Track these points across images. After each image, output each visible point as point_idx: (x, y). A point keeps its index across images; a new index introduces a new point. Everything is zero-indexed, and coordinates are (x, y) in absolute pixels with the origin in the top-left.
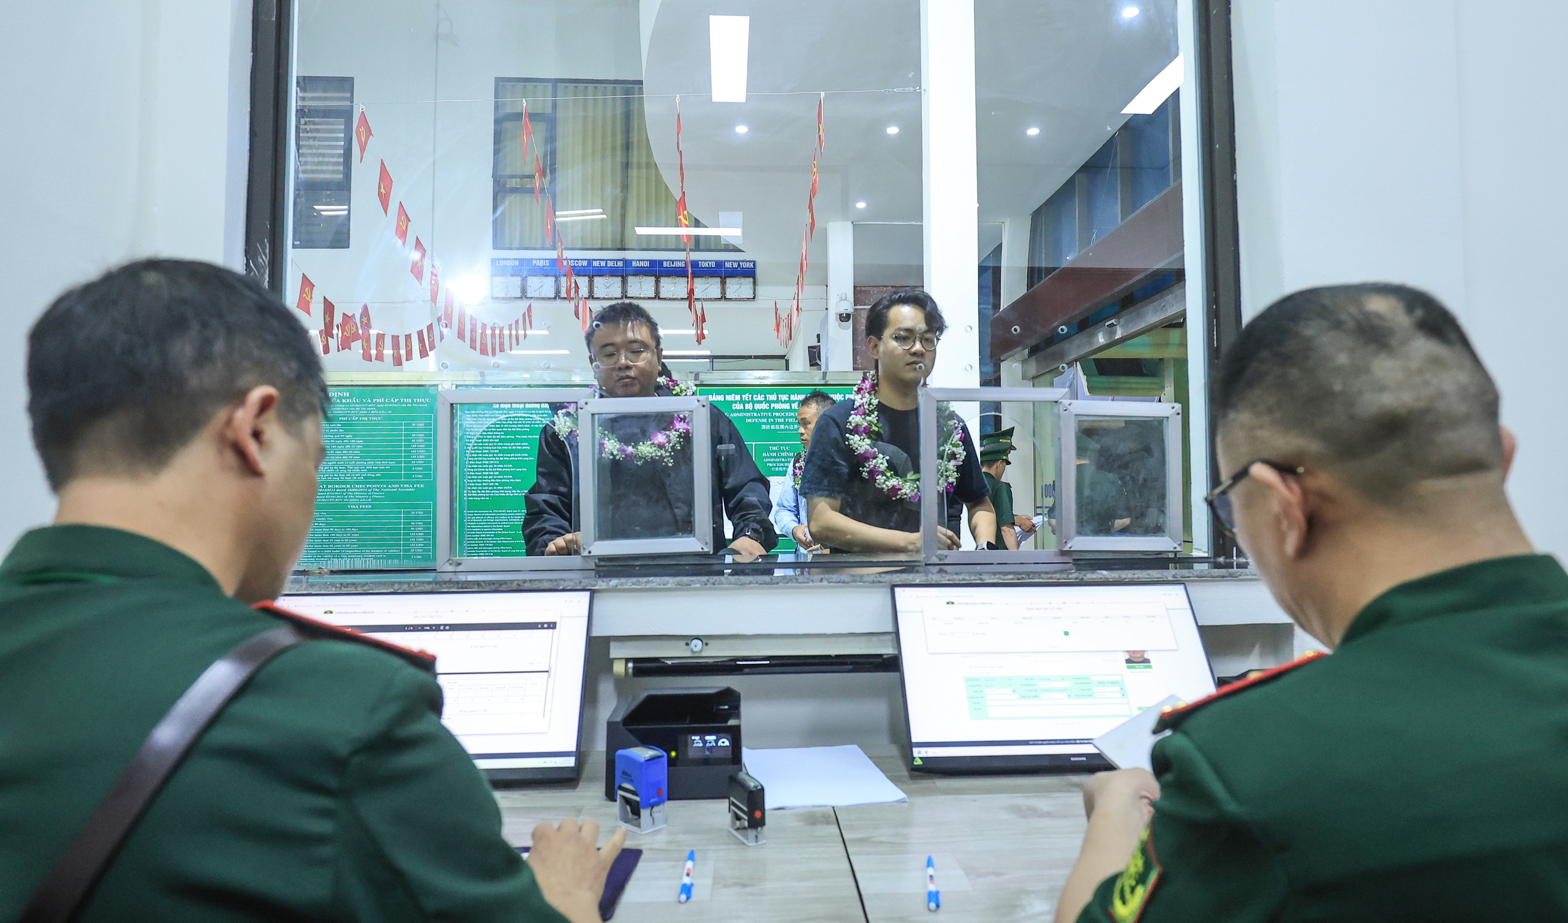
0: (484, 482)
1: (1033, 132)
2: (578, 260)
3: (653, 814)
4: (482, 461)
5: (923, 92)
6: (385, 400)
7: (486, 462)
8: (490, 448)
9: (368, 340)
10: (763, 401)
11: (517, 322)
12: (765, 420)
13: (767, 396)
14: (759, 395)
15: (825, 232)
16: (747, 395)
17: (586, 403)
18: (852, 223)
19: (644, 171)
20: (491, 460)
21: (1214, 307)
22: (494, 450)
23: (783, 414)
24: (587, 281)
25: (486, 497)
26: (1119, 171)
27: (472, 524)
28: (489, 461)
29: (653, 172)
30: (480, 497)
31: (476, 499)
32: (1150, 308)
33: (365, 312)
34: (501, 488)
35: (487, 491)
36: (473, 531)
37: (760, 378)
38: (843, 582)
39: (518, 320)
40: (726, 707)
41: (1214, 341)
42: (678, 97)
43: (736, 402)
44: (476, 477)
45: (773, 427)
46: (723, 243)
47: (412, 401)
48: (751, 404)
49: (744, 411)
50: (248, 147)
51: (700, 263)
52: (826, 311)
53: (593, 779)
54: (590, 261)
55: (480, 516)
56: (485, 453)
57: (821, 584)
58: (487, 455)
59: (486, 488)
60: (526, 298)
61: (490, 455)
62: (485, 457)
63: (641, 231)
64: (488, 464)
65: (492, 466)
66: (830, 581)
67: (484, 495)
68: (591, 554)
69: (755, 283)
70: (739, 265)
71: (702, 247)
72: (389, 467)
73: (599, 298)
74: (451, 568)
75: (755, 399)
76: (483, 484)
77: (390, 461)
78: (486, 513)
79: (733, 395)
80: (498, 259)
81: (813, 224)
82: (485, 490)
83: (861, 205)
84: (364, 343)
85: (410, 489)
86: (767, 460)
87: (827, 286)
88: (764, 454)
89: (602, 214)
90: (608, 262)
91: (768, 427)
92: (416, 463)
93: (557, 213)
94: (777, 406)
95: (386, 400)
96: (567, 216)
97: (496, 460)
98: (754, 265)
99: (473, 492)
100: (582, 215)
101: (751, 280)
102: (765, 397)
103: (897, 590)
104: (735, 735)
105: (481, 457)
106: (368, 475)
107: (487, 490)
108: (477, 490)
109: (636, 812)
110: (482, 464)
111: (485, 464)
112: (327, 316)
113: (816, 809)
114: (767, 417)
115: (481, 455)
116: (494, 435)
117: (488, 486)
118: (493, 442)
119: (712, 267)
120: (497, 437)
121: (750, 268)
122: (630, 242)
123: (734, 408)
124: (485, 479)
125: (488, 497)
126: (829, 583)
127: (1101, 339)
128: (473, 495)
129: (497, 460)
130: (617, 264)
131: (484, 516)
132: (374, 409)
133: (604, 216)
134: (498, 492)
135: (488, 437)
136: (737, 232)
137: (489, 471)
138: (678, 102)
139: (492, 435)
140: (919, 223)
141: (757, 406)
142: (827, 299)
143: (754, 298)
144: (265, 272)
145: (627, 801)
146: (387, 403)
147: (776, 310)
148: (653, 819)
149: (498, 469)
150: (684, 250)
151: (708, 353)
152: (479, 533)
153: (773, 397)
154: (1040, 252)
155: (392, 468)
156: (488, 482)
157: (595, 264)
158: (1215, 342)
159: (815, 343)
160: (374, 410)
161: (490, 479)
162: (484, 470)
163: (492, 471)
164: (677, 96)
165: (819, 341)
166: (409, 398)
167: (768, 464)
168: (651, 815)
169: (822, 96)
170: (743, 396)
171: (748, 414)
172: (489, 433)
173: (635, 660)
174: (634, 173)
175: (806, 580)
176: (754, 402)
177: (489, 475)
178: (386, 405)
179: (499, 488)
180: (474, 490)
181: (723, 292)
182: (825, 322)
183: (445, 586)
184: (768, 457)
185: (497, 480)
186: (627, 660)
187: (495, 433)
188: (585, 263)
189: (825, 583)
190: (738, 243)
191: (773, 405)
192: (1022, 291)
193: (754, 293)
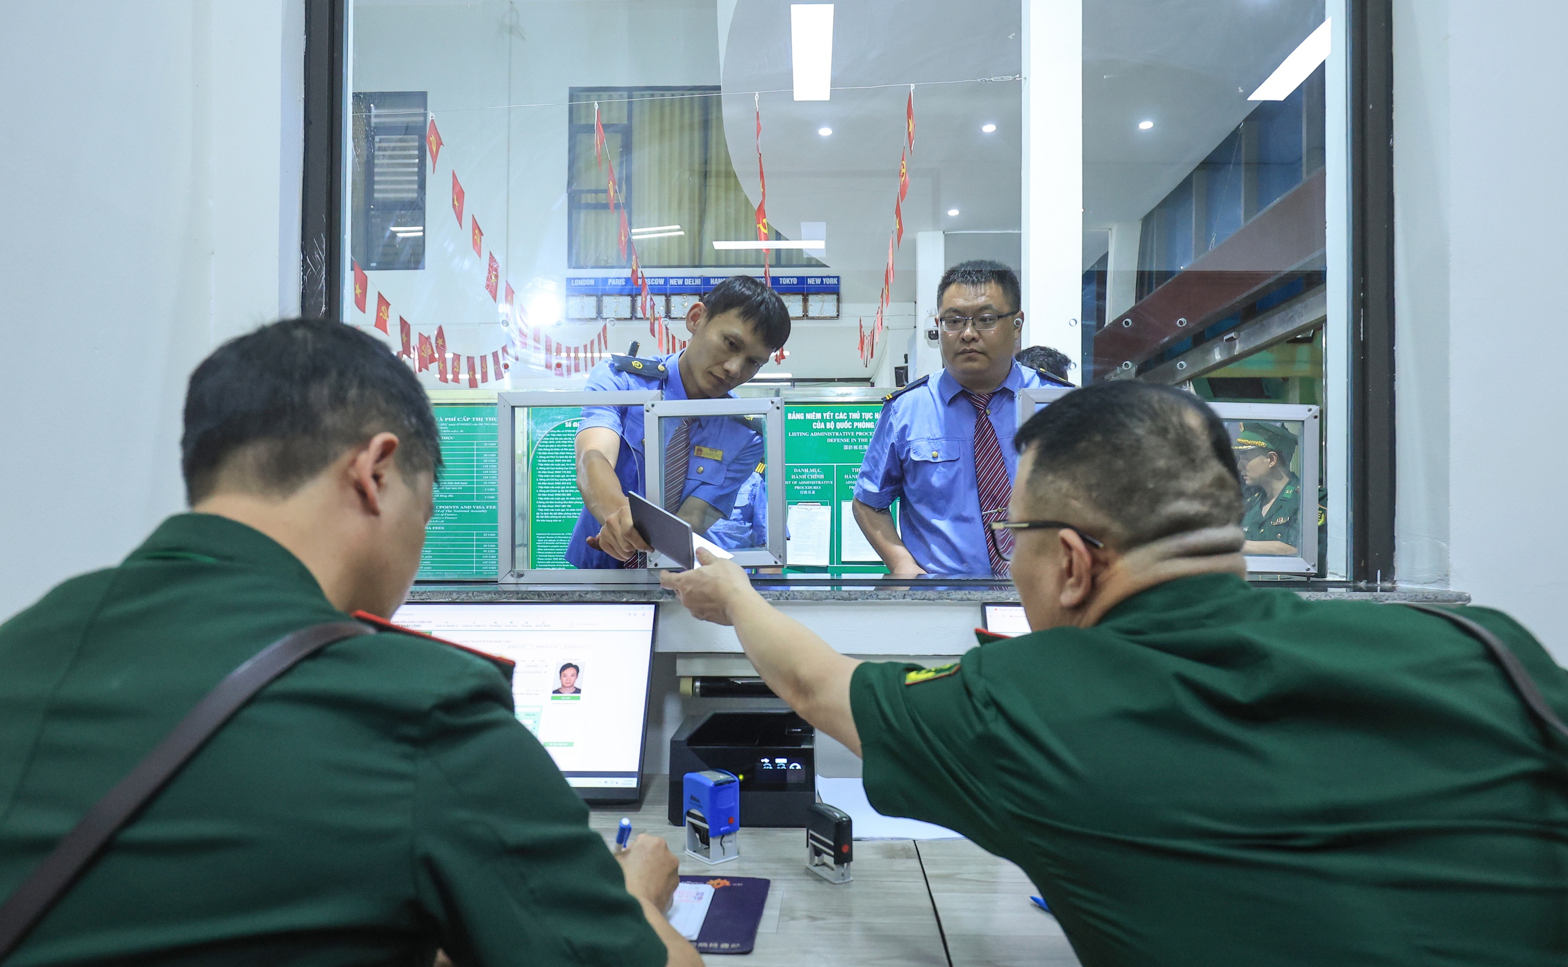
0: (557, 504)
1: (1146, 125)
2: (655, 278)
3: (723, 844)
4: (554, 482)
5: (1023, 81)
6: (456, 420)
7: (559, 483)
8: (562, 469)
9: (443, 360)
10: (846, 420)
11: (592, 342)
12: (847, 440)
13: (850, 414)
14: (841, 414)
15: (914, 243)
16: (828, 413)
17: (653, 406)
18: (944, 232)
19: (722, 181)
20: (563, 481)
21: (1362, 294)
22: (566, 470)
23: (866, 434)
24: (664, 300)
25: (558, 519)
26: (1243, 166)
27: (544, 546)
28: (561, 482)
29: (733, 180)
30: (553, 519)
31: (549, 521)
32: (1276, 319)
33: (440, 334)
34: (574, 510)
35: (559, 514)
36: (545, 554)
37: (842, 395)
38: (929, 599)
39: (593, 340)
40: (799, 730)
41: (1360, 334)
42: (757, 95)
43: (816, 421)
44: (548, 499)
45: (856, 447)
46: (805, 256)
47: (484, 420)
48: (832, 422)
49: (825, 430)
50: (302, 137)
51: (781, 279)
52: (914, 329)
53: (656, 802)
54: (666, 279)
55: (553, 539)
56: (557, 474)
57: (905, 600)
58: (559, 476)
59: (559, 510)
60: (602, 318)
61: (562, 476)
62: (557, 478)
63: (719, 245)
64: (561, 486)
65: (564, 487)
66: (914, 597)
67: (557, 517)
68: (657, 567)
69: (838, 300)
70: (822, 281)
71: (783, 262)
72: (461, 488)
73: (676, 318)
74: (512, 580)
75: (837, 418)
76: (556, 506)
77: (463, 482)
78: (559, 536)
79: (814, 413)
80: (573, 279)
81: (900, 231)
82: (558, 512)
83: (954, 213)
84: (440, 364)
85: (483, 511)
86: (850, 482)
87: (916, 303)
88: (846, 477)
89: (679, 230)
90: (686, 280)
91: (850, 447)
92: (488, 484)
93: (633, 231)
94: (860, 425)
95: (458, 419)
96: (643, 233)
97: (568, 481)
98: (838, 281)
99: (545, 514)
100: (659, 232)
101: (835, 297)
102: (848, 416)
103: (988, 608)
104: (807, 759)
105: (553, 478)
106: (441, 496)
107: (560, 512)
108: (549, 512)
109: (705, 841)
110: (554, 485)
111: (557, 485)
112: (404, 336)
113: (894, 842)
114: (850, 437)
115: (553, 476)
116: (567, 455)
117: (561, 508)
118: (566, 463)
119: (793, 284)
120: (570, 457)
121: (834, 284)
122: (708, 258)
123: (814, 427)
124: (557, 501)
125: (560, 519)
126: (913, 599)
127: (1217, 356)
128: (545, 517)
129: (570, 482)
130: (694, 282)
131: (556, 539)
132: (446, 428)
133: (682, 233)
134: (570, 514)
135: (560, 457)
136: (820, 245)
137: (561, 493)
138: (756, 100)
139: (564, 455)
140: (1016, 232)
141: (839, 425)
142: (915, 315)
143: (838, 315)
144: (321, 268)
145: (696, 829)
146: (459, 422)
147: (861, 327)
148: (723, 849)
149: (570, 491)
150: (763, 266)
151: (789, 376)
152: (551, 556)
153: (856, 416)
154: (1151, 258)
155: (464, 489)
156: (560, 504)
157: (673, 282)
158: (1362, 336)
159: (902, 364)
160: (446, 430)
161: (563, 501)
162: (556, 491)
163: (564, 493)
164: (755, 94)
165: (906, 362)
166: (481, 417)
167: (850, 487)
168: (721, 845)
169: (912, 89)
170: (825, 415)
171: (829, 434)
172: (561, 453)
173: (703, 679)
174: (712, 181)
175: (887, 597)
176: (835, 421)
177: (561, 497)
178: (458, 424)
179: (571, 510)
180: (546, 512)
181: (805, 310)
182: (913, 340)
183: (504, 596)
184: (850, 480)
185: (570, 502)
186: (695, 679)
187: (567, 453)
188: (662, 282)
189: (908, 600)
190: (821, 257)
191: (855, 424)
192: (1130, 303)
193: (838, 311)
